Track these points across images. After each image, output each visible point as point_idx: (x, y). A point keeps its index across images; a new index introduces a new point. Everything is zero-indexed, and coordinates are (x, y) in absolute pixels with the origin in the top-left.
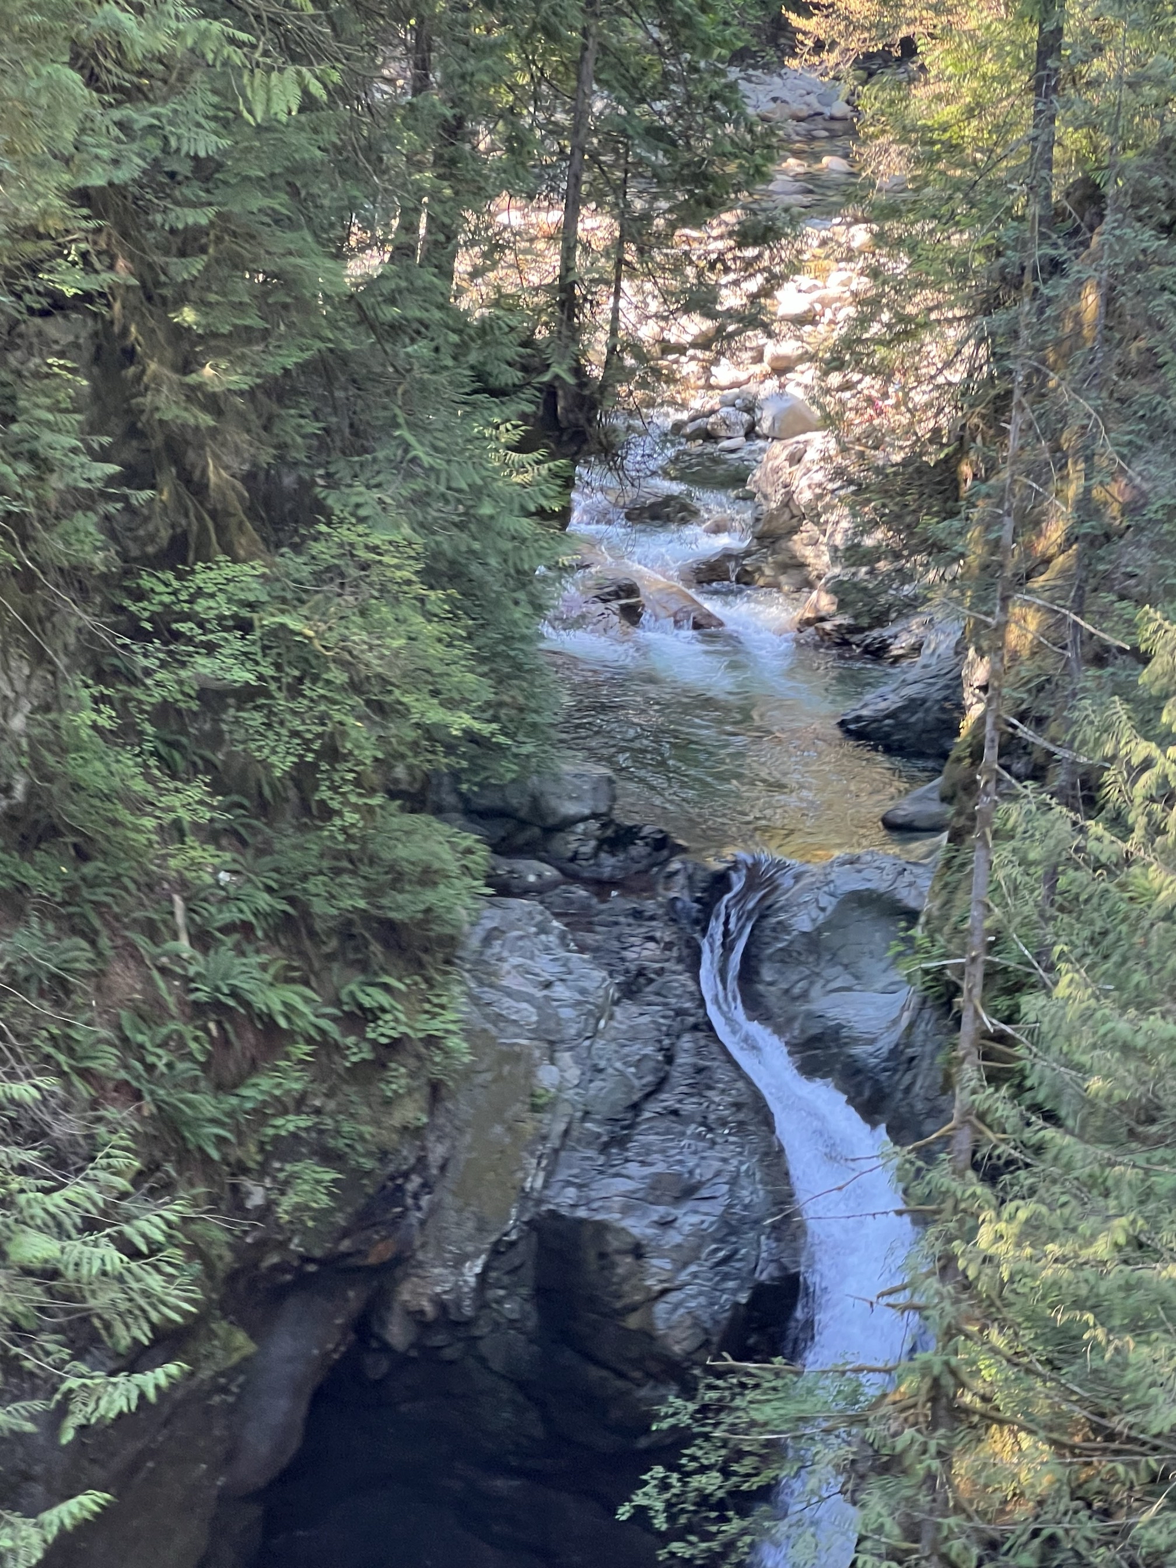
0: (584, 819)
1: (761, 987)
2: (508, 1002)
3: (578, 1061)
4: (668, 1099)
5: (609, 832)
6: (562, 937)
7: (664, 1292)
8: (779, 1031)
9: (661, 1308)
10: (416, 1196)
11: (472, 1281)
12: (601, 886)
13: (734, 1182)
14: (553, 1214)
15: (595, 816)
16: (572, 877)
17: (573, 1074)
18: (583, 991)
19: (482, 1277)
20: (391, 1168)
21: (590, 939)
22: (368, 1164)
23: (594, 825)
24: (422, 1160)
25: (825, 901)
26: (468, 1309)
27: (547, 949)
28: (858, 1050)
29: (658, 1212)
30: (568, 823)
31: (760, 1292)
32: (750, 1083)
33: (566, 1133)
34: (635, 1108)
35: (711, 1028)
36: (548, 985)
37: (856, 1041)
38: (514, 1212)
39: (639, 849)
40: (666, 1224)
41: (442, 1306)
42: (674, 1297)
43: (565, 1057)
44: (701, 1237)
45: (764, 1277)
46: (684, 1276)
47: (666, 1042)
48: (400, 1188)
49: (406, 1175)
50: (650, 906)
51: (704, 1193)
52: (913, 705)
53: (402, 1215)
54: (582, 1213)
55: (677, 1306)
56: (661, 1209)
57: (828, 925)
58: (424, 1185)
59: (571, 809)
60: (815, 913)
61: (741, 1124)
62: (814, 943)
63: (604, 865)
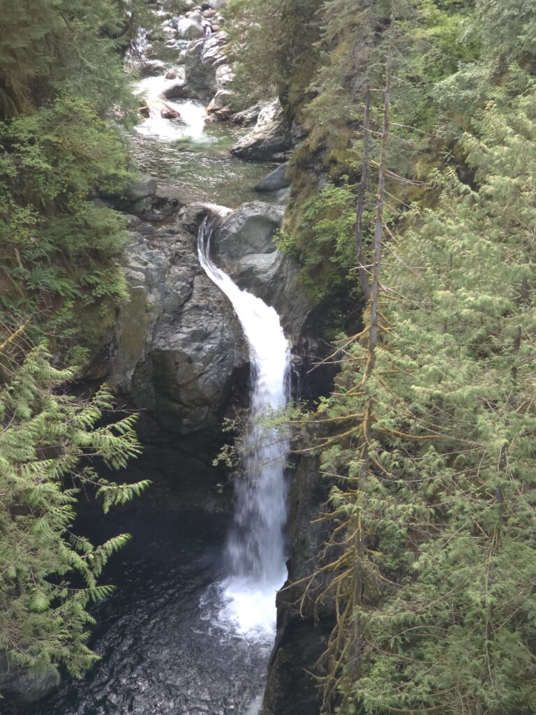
0: (146, 197)
1: (220, 255)
2: (133, 272)
3: (159, 291)
4: (194, 301)
5: (156, 201)
6: (148, 244)
7: (201, 374)
8: (227, 273)
9: (200, 380)
10: (113, 352)
11: (130, 378)
12: (157, 222)
13: (222, 330)
14: (157, 350)
15: (150, 195)
16: (144, 220)
17: (159, 296)
18: (159, 265)
19: (133, 376)
20: (105, 343)
21: (156, 243)
22: (96, 342)
23: (149, 199)
24: (115, 338)
25: (241, 221)
26: (129, 389)
27: (144, 250)
28: (260, 276)
29: (196, 345)
30: (140, 199)
31: (236, 370)
32: (222, 293)
33: (158, 318)
34: (181, 306)
35: (205, 273)
36: (146, 264)
37: (258, 273)
38: (143, 351)
39: (168, 206)
40: (199, 349)
42: (205, 376)
43: (155, 290)
44: (212, 352)
45: (237, 364)
46: (207, 368)
47: (190, 280)
48: (108, 350)
49: (109, 345)
50: (176, 228)
51: (212, 336)
52: (259, 142)
53: (108, 359)
54: (167, 348)
55: (206, 380)
56: (197, 344)
57: (243, 230)
58: (115, 347)
59: (141, 194)
60: (237, 226)
61: (221, 308)
62: (238, 237)
63: (156, 214)
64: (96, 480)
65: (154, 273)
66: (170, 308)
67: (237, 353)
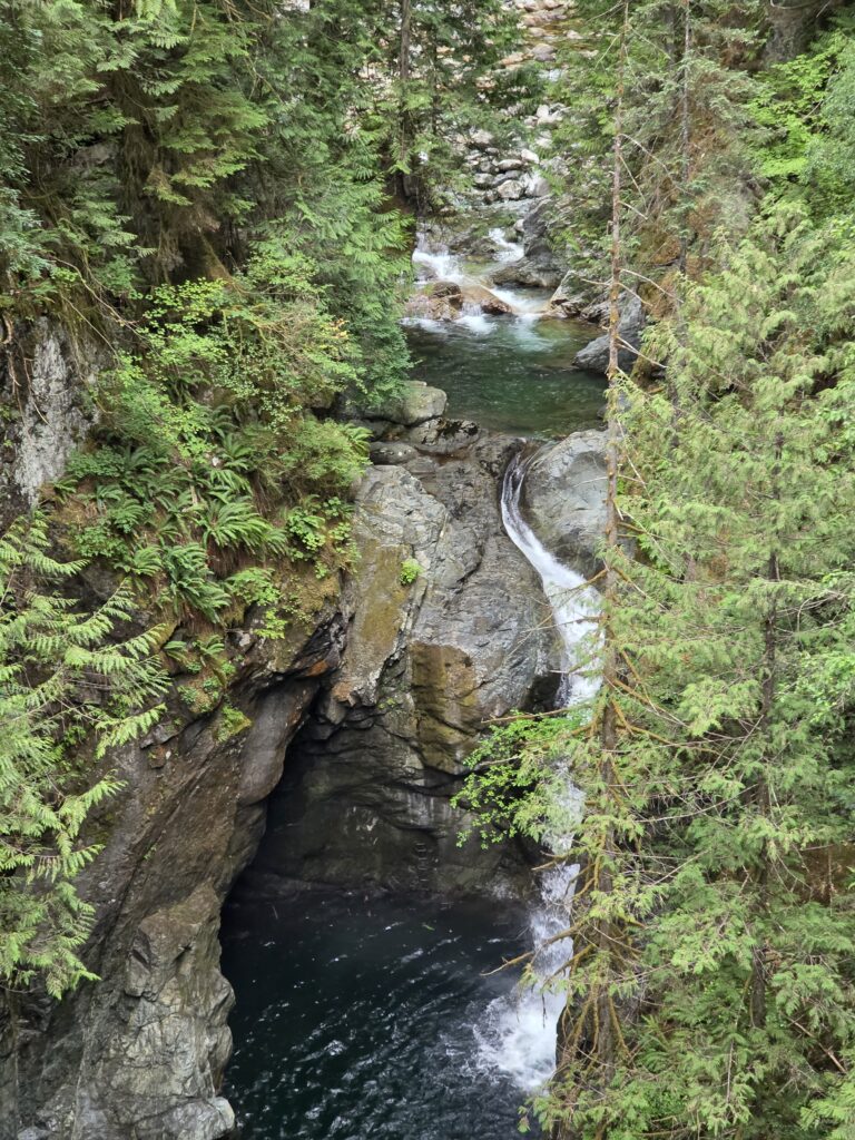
0: (429, 419)
1: (534, 510)
2: (385, 524)
4: (483, 575)
5: (443, 426)
7: (483, 684)
9: (482, 693)
10: (336, 636)
11: (374, 683)
12: (443, 458)
13: (521, 620)
14: (419, 643)
15: (434, 417)
16: (424, 453)
17: (427, 563)
18: (430, 516)
19: (380, 681)
20: (320, 620)
22: (308, 618)
23: (435, 423)
24: (338, 615)
25: (567, 459)
30: (420, 422)
31: (539, 681)
32: (529, 564)
33: (424, 597)
34: (463, 580)
35: (506, 534)
36: (410, 513)
38: (396, 644)
39: (461, 434)
40: (482, 646)
41: (355, 695)
42: (489, 686)
43: (421, 554)
44: (503, 652)
45: (540, 673)
46: (495, 674)
47: (480, 542)
48: (326, 632)
49: (330, 624)
50: (468, 465)
51: (503, 627)
53: (330, 646)
54: (435, 642)
55: (490, 692)
56: (480, 638)
57: (571, 473)
58: (341, 629)
59: (422, 414)
60: (561, 466)
61: (523, 587)
62: (562, 483)
63: (443, 445)
65: (421, 528)
66: (446, 583)
67: (541, 656)
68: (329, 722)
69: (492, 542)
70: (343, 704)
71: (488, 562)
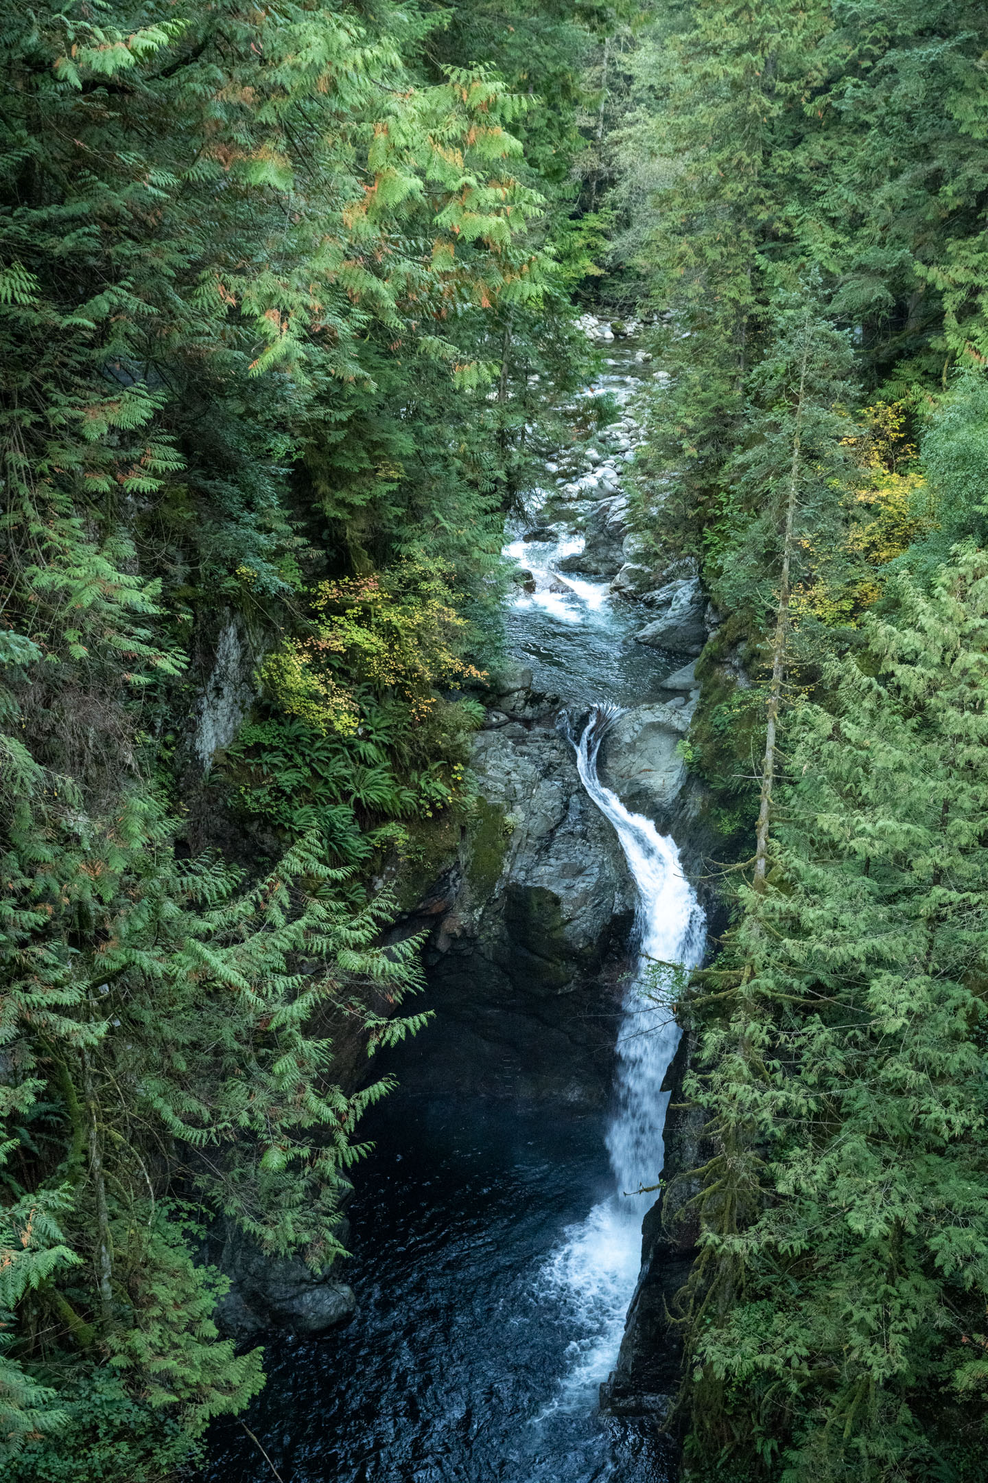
0: (518, 690)
1: (607, 770)
2: (490, 783)
3: (524, 810)
4: (568, 827)
5: (530, 696)
6: (514, 750)
7: (570, 920)
8: (616, 792)
9: (568, 928)
10: (454, 881)
11: (478, 918)
12: (528, 723)
13: (602, 866)
14: (516, 885)
15: (523, 688)
16: (513, 719)
17: (522, 816)
18: (525, 776)
20: (443, 868)
21: (524, 749)
23: (522, 693)
24: (457, 863)
25: (637, 727)
26: (476, 931)
27: (507, 756)
28: (658, 799)
29: (566, 882)
30: (510, 692)
31: (615, 918)
32: (606, 817)
34: (552, 832)
35: (586, 791)
36: (508, 773)
37: (656, 794)
38: (497, 884)
39: (545, 704)
40: (569, 888)
41: (464, 931)
42: (575, 923)
43: (518, 808)
44: (586, 893)
45: (617, 911)
46: (579, 913)
47: (565, 799)
48: (447, 877)
49: (450, 871)
50: (552, 732)
51: (588, 872)
52: (672, 629)
53: (448, 890)
54: (529, 884)
55: (576, 927)
56: (568, 881)
57: (640, 739)
58: (458, 875)
59: (512, 685)
60: (632, 733)
61: (603, 837)
62: (632, 748)
63: (529, 712)
64: (363, 1013)
65: (518, 787)
66: (536, 833)
67: (618, 897)
68: (437, 951)
69: (574, 798)
70: (452, 937)
71: (573, 816)
